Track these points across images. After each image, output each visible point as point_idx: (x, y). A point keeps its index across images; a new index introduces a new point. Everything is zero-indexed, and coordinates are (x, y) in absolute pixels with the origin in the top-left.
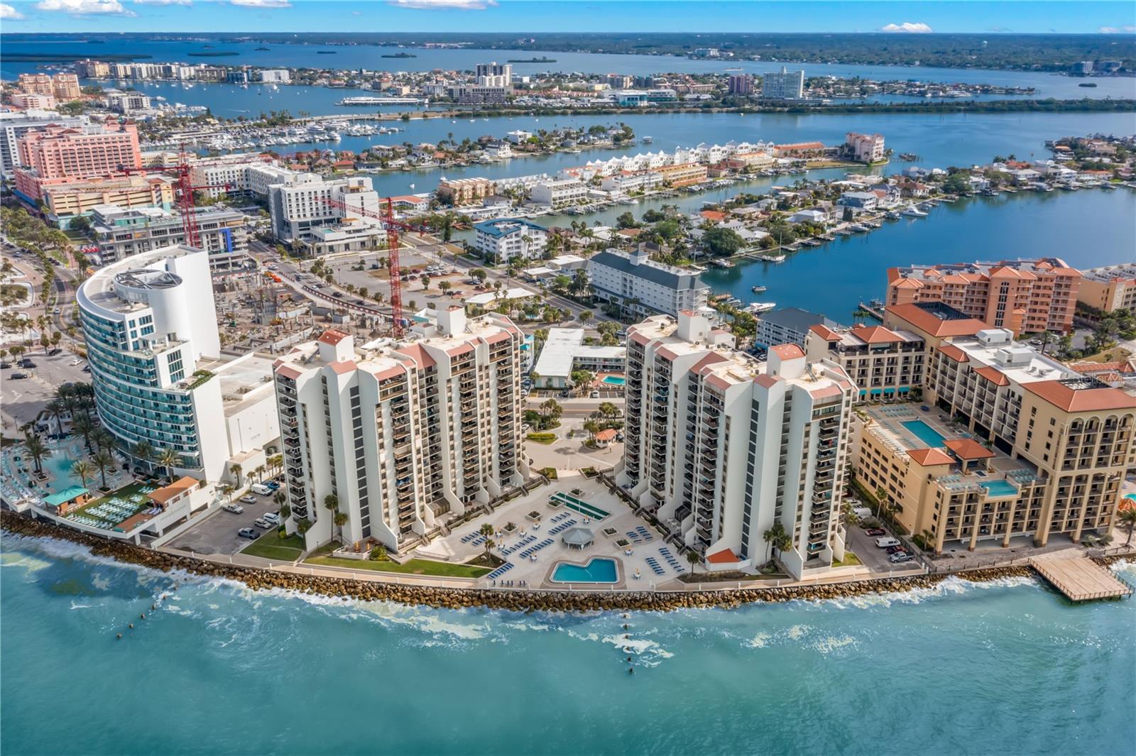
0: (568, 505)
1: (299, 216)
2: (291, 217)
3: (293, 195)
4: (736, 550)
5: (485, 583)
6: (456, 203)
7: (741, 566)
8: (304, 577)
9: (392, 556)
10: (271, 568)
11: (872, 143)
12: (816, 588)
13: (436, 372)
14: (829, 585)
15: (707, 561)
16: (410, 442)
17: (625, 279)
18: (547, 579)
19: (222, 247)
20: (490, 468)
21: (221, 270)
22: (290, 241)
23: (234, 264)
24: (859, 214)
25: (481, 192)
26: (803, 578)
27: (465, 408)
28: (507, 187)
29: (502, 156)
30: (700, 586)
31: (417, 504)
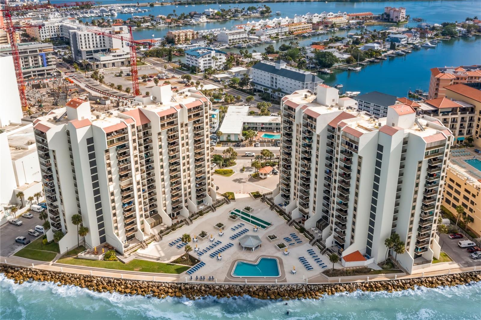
0: (242, 218)
1: (86, 47)
2: (82, 48)
3: (83, 35)
4: (363, 252)
5: (185, 278)
6: (176, 43)
7: (367, 263)
8: (56, 273)
9: (120, 257)
10: (34, 267)
11: (399, 12)
12: (423, 279)
13: (150, 128)
14: (432, 277)
15: (343, 260)
16: (131, 177)
17: (273, 78)
18: (229, 274)
19: (41, 64)
20: (190, 193)
21: (40, 77)
22: (81, 61)
23: (48, 74)
24: (398, 46)
25: (190, 37)
26: (413, 272)
27: (172, 153)
28: (204, 34)
29: (202, 21)
30: (340, 279)
31: (138, 220)
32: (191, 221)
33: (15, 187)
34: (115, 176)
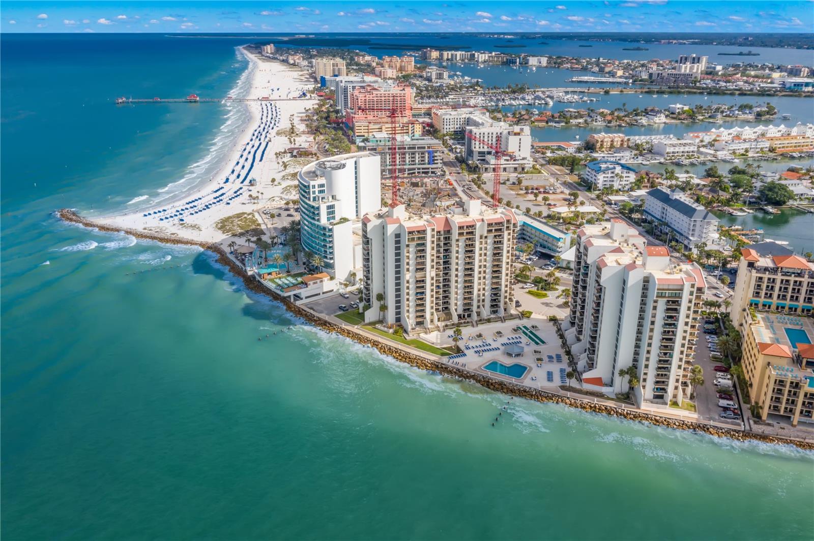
1: (480, 147)
2: (475, 147)
3: (478, 134)
4: (606, 379)
5: (445, 360)
7: (605, 390)
8: (356, 334)
9: (405, 335)
10: (343, 326)
12: (650, 416)
13: (451, 234)
14: (661, 417)
15: (582, 381)
16: (426, 271)
17: (664, 208)
18: (480, 367)
19: (427, 161)
20: (483, 300)
21: (423, 175)
22: (470, 162)
23: (433, 172)
26: (644, 408)
27: (468, 259)
28: (639, 142)
30: (569, 394)
31: (428, 310)
32: (477, 325)
33: (352, 269)
34: (412, 268)
